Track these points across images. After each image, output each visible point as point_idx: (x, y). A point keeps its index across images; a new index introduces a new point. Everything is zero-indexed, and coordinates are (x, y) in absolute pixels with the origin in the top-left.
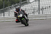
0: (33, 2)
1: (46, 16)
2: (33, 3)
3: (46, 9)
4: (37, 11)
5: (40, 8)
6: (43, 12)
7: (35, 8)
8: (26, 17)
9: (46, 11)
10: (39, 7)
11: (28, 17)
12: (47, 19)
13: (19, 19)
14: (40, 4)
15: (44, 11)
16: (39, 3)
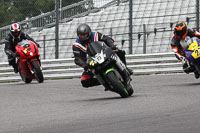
0: (109, 5)
1: (157, 62)
2: (108, 9)
3: (159, 35)
4: (123, 41)
5: (136, 30)
6: (145, 46)
7: (114, 31)
8: (119, 61)
9: (158, 43)
10: (131, 27)
11: (127, 61)
12: (160, 73)
13: (93, 71)
14: (134, 14)
15: (151, 43)
16: (131, 12)
